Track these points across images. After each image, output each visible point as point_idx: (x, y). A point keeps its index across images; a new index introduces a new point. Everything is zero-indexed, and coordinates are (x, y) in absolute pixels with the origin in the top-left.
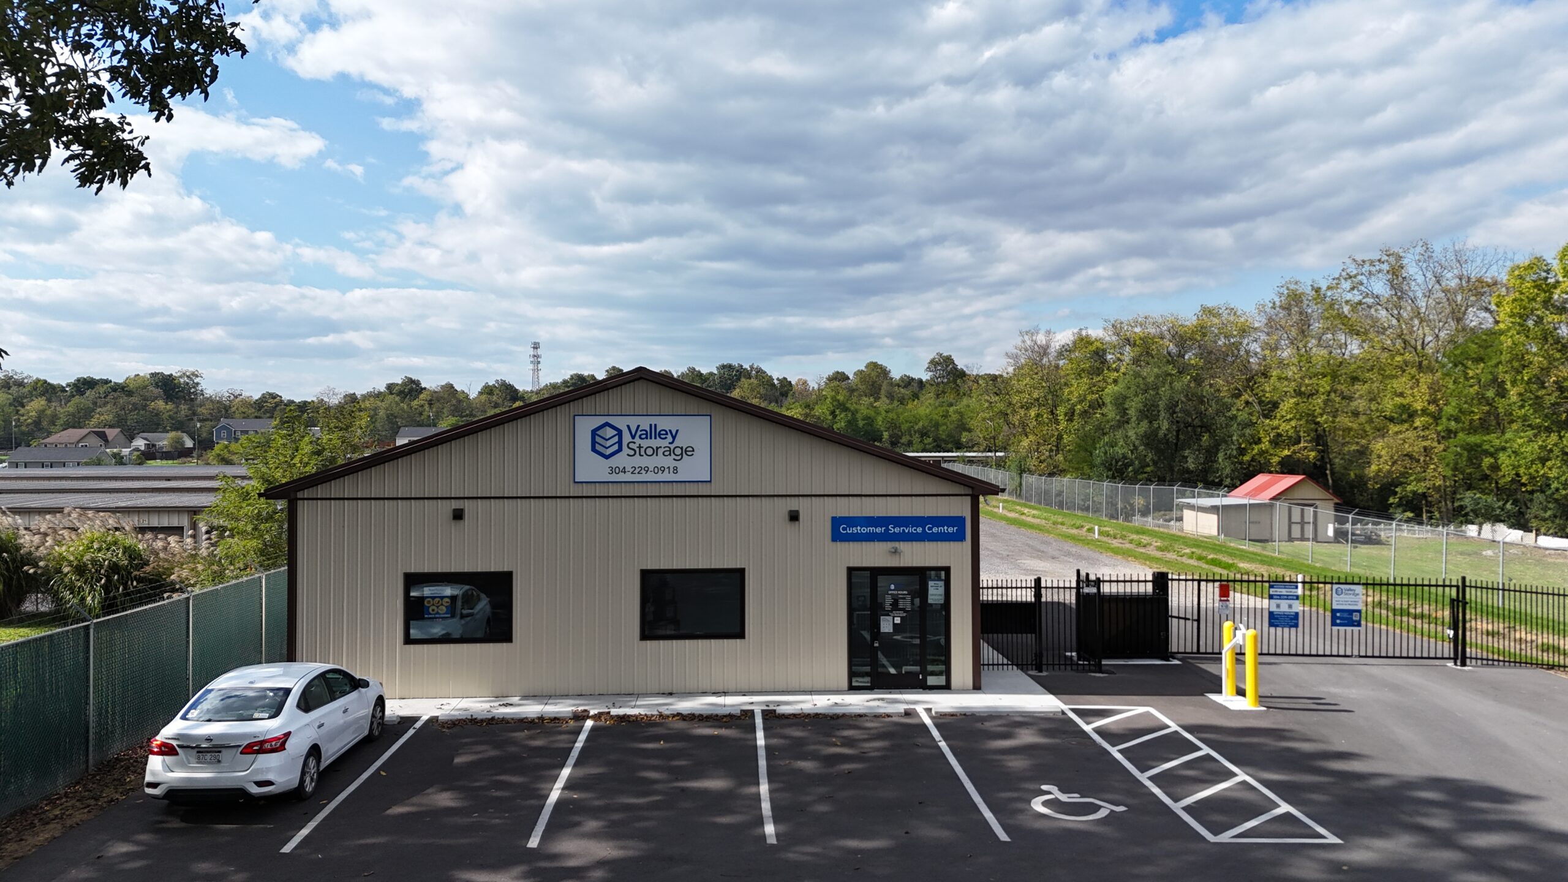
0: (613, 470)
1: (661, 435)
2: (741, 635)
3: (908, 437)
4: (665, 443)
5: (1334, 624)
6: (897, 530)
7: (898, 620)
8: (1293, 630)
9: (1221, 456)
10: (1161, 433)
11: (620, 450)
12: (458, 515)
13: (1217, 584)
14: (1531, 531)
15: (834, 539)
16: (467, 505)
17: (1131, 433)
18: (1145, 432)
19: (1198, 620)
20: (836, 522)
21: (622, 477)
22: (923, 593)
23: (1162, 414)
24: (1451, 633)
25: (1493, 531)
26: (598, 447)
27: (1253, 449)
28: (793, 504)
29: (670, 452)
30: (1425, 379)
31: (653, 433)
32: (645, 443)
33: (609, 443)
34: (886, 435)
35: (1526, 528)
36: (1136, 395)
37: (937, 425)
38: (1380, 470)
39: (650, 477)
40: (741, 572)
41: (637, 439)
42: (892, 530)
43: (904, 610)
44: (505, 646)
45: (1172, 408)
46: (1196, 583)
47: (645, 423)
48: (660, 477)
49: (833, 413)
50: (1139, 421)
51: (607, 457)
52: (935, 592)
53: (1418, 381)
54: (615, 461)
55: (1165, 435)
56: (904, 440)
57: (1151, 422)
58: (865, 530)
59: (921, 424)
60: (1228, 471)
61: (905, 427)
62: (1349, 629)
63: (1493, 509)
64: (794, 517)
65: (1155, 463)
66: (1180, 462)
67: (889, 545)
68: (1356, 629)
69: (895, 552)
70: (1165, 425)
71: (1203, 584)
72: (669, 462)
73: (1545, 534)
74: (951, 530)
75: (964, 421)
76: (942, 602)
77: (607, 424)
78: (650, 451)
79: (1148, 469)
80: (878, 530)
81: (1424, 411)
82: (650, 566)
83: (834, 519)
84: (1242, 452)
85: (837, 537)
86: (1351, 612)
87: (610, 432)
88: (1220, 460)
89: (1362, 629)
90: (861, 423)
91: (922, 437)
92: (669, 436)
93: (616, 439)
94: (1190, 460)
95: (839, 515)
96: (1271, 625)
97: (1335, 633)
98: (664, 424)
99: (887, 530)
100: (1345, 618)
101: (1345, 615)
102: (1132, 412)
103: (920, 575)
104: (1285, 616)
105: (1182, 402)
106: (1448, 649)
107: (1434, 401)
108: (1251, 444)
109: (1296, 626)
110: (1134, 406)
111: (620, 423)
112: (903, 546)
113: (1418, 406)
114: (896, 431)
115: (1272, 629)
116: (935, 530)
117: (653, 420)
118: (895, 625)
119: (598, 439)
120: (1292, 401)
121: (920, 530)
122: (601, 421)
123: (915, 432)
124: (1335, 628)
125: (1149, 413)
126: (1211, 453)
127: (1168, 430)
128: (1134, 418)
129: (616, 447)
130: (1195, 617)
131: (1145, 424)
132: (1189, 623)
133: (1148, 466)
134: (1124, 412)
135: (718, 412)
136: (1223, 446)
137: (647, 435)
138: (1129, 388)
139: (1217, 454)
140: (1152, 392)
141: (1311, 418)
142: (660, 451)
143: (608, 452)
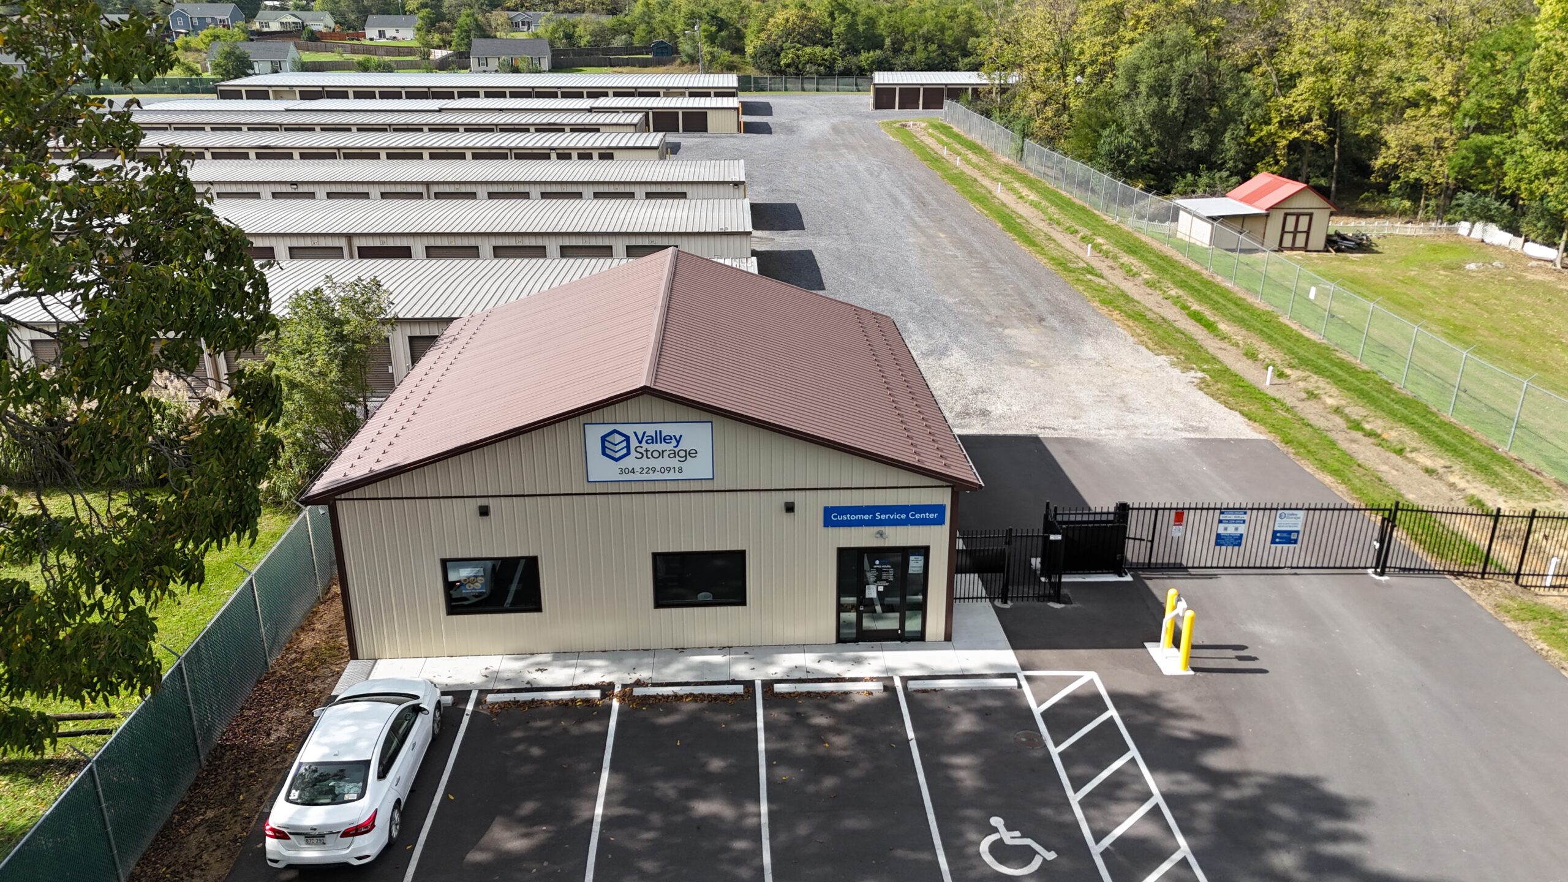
0: (622, 471)
1: (665, 440)
2: (742, 602)
3: (911, 44)
4: (670, 447)
5: (1273, 542)
6: (883, 517)
7: (881, 589)
8: (1236, 548)
9: (1228, 135)
10: (1169, 112)
11: (628, 453)
12: (484, 512)
13: (1173, 512)
14: (1521, 236)
15: (826, 525)
16: (492, 503)
17: (1140, 110)
18: (1154, 111)
19: (1152, 541)
20: (828, 511)
21: (631, 477)
22: (906, 564)
23: (1173, 90)
24: (1377, 545)
25: (1484, 231)
26: (607, 451)
27: (1261, 130)
28: (789, 497)
29: (676, 454)
30: (1450, 66)
31: (658, 438)
32: (651, 447)
33: (617, 448)
34: (888, 42)
35: (1516, 232)
36: (1149, 68)
37: (942, 29)
38: (1385, 164)
39: (658, 476)
40: (742, 553)
41: (644, 444)
42: (878, 516)
43: (887, 580)
44: (535, 615)
45: (1184, 83)
46: (1154, 512)
47: (651, 429)
48: (666, 476)
49: (831, 15)
50: (1149, 96)
51: (617, 460)
52: (915, 565)
53: (1443, 64)
54: (625, 463)
55: (1174, 113)
56: (907, 47)
57: (1160, 99)
58: (854, 517)
59: (925, 28)
60: (1232, 152)
61: (908, 31)
62: (1286, 546)
63: (1490, 210)
64: (790, 508)
65: (1160, 144)
66: (1185, 142)
67: (876, 529)
68: (1292, 546)
69: (881, 534)
70: (1175, 103)
71: (1160, 512)
72: (674, 463)
73: (1534, 241)
74: (932, 516)
75: (972, 22)
76: (921, 572)
77: (615, 431)
78: (656, 454)
79: (1152, 150)
80: (866, 517)
81: (1444, 100)
82: (661, 549)
83: (826, 508)
84: (1250, 132)
85: (828, 523)
86: (1290, 532)
87: (618, 438)
88: (1226, 140)
89: (1298, 546)
90: (861, 28)
91: (926, 42)
92: (674, 441)
93: (624, 444)
94: (1195, 140)
95: (830, 505)
96: (1217, 544)
97: (1273, 551)
98: (667, 430)
99: (875, 516)
100: (1285, 538)
101: (1285, 535)
102: (1143, 88)
103: (906, 552)
104: (1231, 536)
105: (1196, 77)
106: (1371, 560)
107: (1454, 93)
108: (1260, 124)
109: (1239, 545)
110: (1146, 78)
111: (627, 430)
112: (888, 530)
113: (1438, 95)
114: (899, 37)
115: (1218, 548)
116: (917, 516)
117: (658, 427)
118: (878, 592)
119: (607, 444)
120: (1312, 79)
121: (903, 516)
122: (609, 428)
123: (919, 37)
124: (1273, 546)
125: (1160, 89)
126: (1216, 135)
127: (1177, 108)
128: (1145, 93)
129: (625, 451)
130: (1150, 538)
131: (1154, 101)
132: (1143, 543)
133: (1152, 145)
134: (1134, 85)
135: (717, 419)
136: (1232, 126)
137: (652, 440)
138: (1143, 59)
139: (1223, 133)
140: (1166, 66)
141: (1328, 100)
142: (666, 454)
143: (618, 455)
